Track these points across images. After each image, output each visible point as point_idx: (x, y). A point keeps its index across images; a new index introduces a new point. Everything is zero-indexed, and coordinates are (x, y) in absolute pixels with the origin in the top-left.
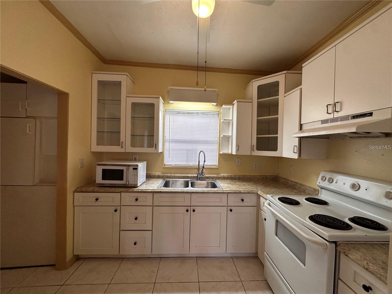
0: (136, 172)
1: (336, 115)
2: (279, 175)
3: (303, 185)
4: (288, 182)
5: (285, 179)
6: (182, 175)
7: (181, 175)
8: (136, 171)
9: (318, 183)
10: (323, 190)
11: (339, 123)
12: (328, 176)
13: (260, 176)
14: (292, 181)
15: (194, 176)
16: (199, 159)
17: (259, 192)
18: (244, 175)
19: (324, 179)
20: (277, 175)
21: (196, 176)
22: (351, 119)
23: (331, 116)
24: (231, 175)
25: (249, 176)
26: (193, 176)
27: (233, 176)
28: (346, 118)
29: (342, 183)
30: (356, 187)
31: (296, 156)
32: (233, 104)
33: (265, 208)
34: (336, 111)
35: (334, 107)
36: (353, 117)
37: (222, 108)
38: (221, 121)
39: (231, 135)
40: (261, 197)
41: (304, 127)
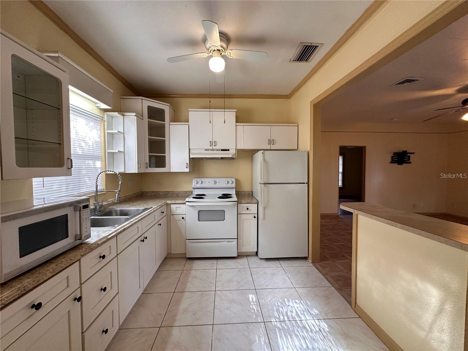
0: (87, 213)
1: (214, 148)
2: (143, 191)
5: (153, 192)
8: (87, 211)
9: (193, 186)
10: (196, 190)
11: (216, 152)
12: (199, 180)
14: (163, 192)
16: (96, 183)
17: (169, 202)
19: (197, 183)
20: (141, 191)
21: (93, 209)
23: (211, 148)
28: (217, 150)
29: (208, 182)
30: (215, 183)
31: (187, 170)
32: (124, 115)
33: (179, 211)
34: (215, 146)
35: (213, 143)
36: (222, 150)
37: (107, 114)
38: (106, 131)
39: (123, 151)
40: (172, 205)
41: (192, 151)
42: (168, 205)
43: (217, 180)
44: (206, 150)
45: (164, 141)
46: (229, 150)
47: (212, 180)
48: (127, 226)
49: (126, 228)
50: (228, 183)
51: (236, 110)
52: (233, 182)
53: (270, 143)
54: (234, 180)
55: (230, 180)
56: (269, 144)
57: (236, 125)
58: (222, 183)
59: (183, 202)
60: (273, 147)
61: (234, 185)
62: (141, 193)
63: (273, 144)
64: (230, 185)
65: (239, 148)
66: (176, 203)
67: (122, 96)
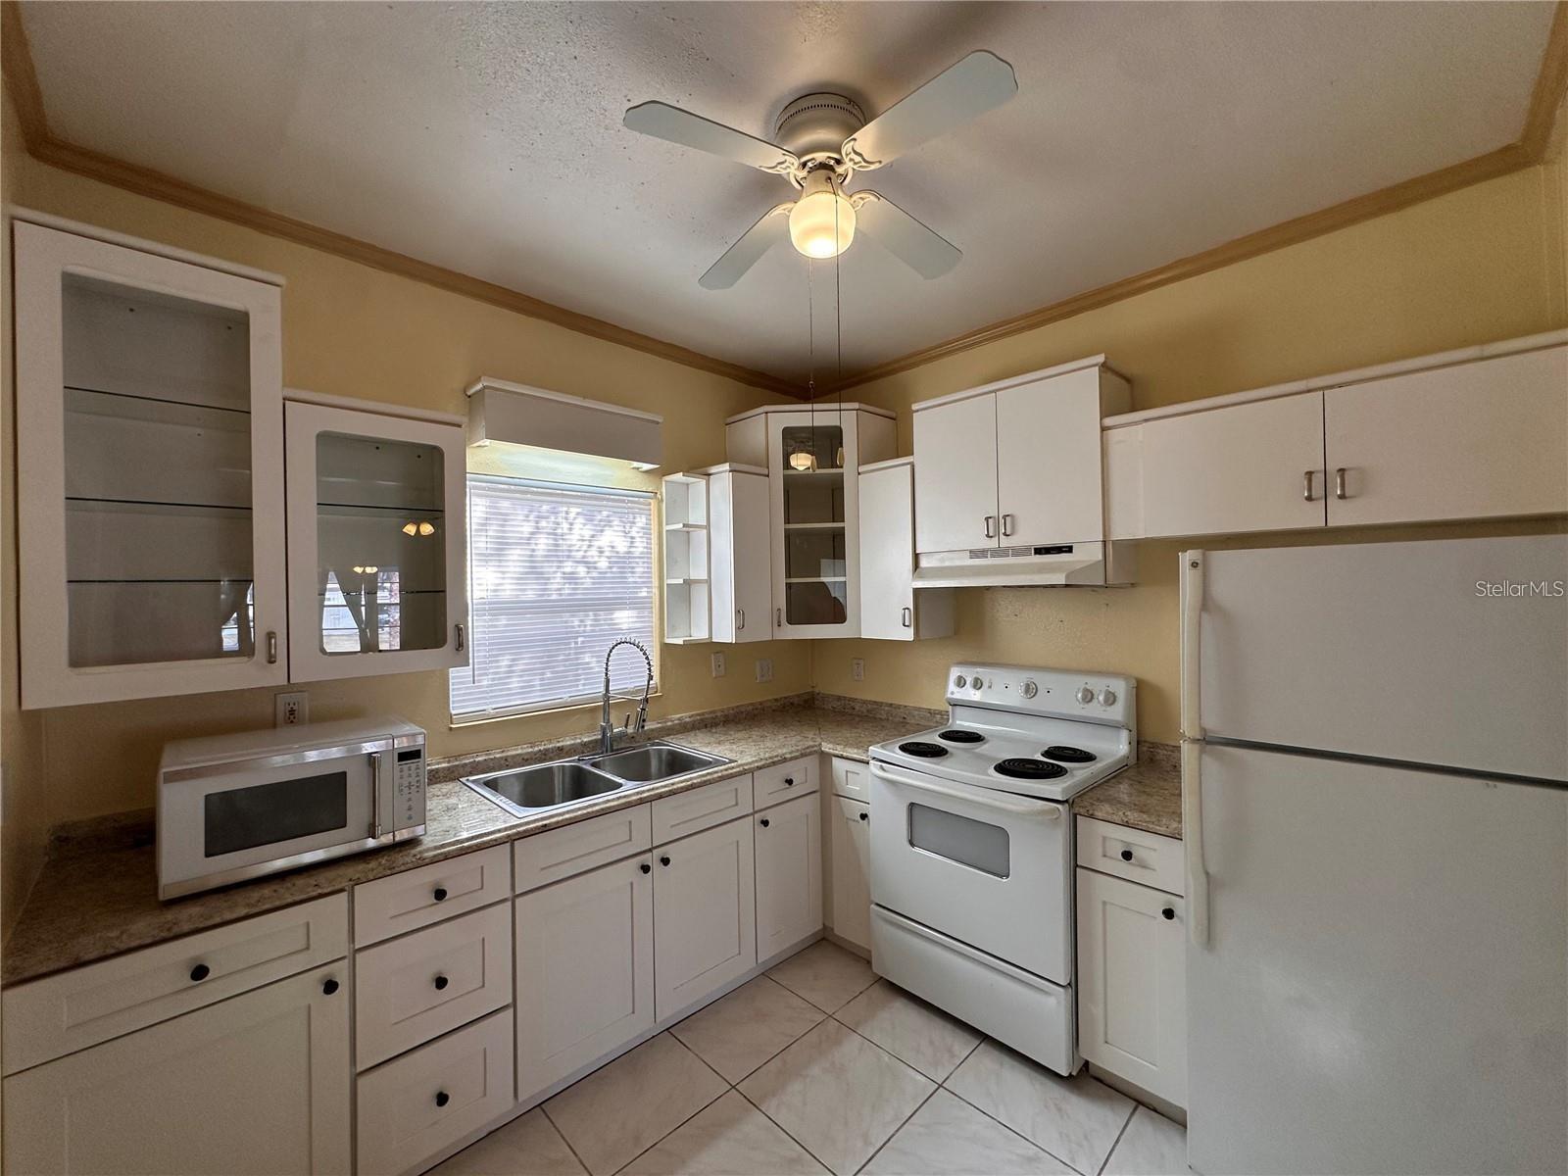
0: (414, 772)
1: (1005, 542)
2: (817, 690)
3: (899, 707)
4: (853, 704)
5: (839, 698)
6: (536, 749)
7: (531, 750)
8: (413, 766)
9: (948, 696)
10: (958, 709)
11: (1011, 560)
12: (969, 675)
13: (776, 700)
14: (865, 702)
15: (585, 740)
16: (607, 674)
17: (827, 747)
18: (737, 707)
19: (961, 682)
20: (810, 690)
21: (596, 741)
22: (1036, 553)
23: (993, 544)
24: (703, 714)
25: (751, 708)
26: (579, 741)
27: (707, 716)
28: (1018, 552)
29: (1005, 688)
30: (1030, 690)
31: (908, 635)
32: (710, 475)
33: (853, 787)
34: (1005, 534)
35: (1000, 524)
36: (1039, 551)
37: (666, 481)
38: (666, 528)
39: (706, 578)
40: (835, 760)
41: (924, 563)
43: (1042, 679)
44: (975, 554)
45: (840, 534)
46: (1069, 549)
47: (1017, 680)
48: (561, 818)
49: (558, 822)
50: (1089, 696)
51: (1101, 359)
52: (1110, 699)
53: (1318, 491)
54: (1120, 687)
55: (1098, 685)
56: (1309, 498)
57: (1103, 429)
58: (1062, 694)
59: (864, 758)
60: (1343, 516)
61: (1118, 712)
62: (806, 697)
63: (1342, 497)
64: (1096, 710)
65: (1120, 533)
66: (845, 754)
67: (729, 416)
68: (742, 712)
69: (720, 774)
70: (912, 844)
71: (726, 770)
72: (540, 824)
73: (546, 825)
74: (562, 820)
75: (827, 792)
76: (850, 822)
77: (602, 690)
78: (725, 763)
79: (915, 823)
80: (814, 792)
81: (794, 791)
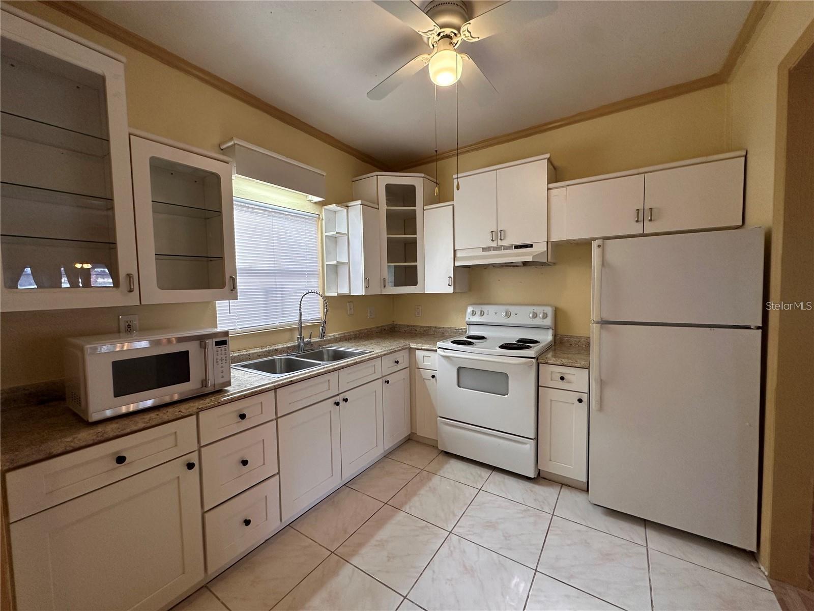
0: (223, 352)
1: (500, 243)
2: (395, 323)
3: (440, 328)
4: (415, 328)
5: (407, 326)
6: (264, 350)
7: (261, 350)
8: (223, 349)
9: (467, 319)
10: (471, 326)
11: (502, 252)
12: (478, 309)
13: (377, 327)
14: (421, 327)
15: (289, 345)
16: (300, 310)
17: (413, 345)
18: (360, 330)
19: (474, 313)
20: (392, 323)
21: (294, 346)
22: (515, 248)
23: (494, 244)
24: (344, 334)
26: (285, 346)
27: (346, 335)
28: (506, 248)
29: (493, 313)
30: (508, 315)
31: (451, 290)
32: (348, 207)
33: (427, 363)
34: (501, 239)
35: (497, 235)
36: (516, 247)
37: (325, 209)
38: (325, 234)
39: (347, 261)
40: (417, 351)
41: (459, 254)
42: (411, 351)
43: (512, 309)
44: (484, 249)
45: (414, 242)
46: (531, 246)
47: (502, 310)
48: (298, 378)
49: (297, 379)
50: (535, 315)
51: (548, 156)
52: (545, 316)
53: (641, 218)
54: (549, 311)
55: (539, 310)
56: (637, 221)
57: (548, 189)
58: (523, 315)
59: (433, 348)
60: (650, 228)
61: (548, 322)
62: (391, 327)
63: (651, 220)
64: (538, 322)
65: (554, 238)
66: (423, 348)
67: (354, 177)
68: (362, 333)
69: (368, 357)
70: (459, 386)
71: (370, 355)
72: (289, 380)
73: (291, 381)
74: (299, 379)
75: (413, 368)
76: (425, 380)
77: (298, 319)
78: (368, 353)
79: (461, 377)
80: (407, 368)
81: (400, 367)
